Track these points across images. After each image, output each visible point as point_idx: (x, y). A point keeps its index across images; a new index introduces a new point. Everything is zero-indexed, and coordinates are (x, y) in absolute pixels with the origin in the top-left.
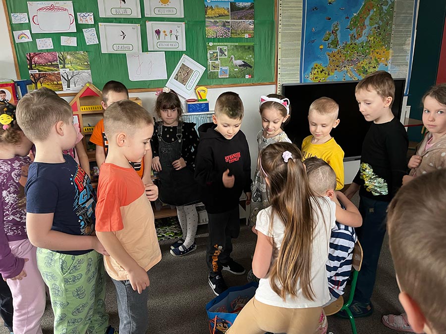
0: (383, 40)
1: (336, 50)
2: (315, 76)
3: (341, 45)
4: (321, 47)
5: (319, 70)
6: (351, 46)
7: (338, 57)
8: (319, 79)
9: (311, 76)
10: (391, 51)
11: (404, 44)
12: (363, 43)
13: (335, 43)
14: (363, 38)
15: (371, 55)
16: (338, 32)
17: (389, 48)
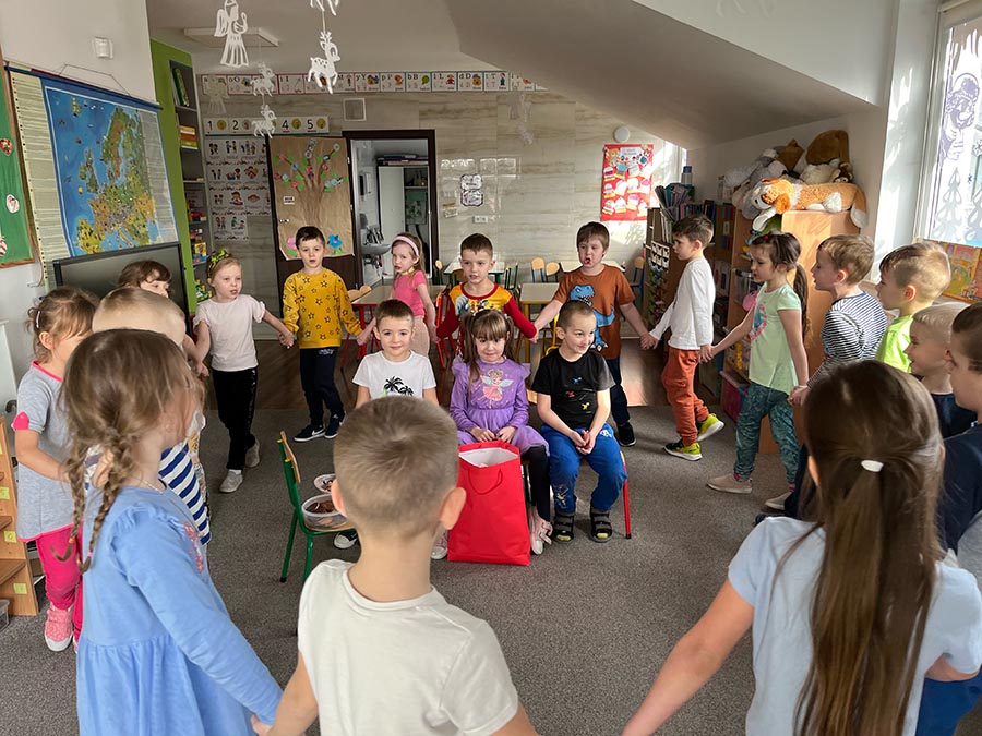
0: (142, 181)
1: (97, 197)
2: (86, 241)
3: (101, 189)
4: (80, 190)
5: (88, 231)
6: (114, 190)
7: (101, 207)
8: (91, 247)
9: (81, 242)
10: (153, 200)
11: (162, 190)
12: (123, 185)
13: (93, 184)
14: (121, 179)
15: (135, 207)
16: (93, 165)
17: (149, 195)
